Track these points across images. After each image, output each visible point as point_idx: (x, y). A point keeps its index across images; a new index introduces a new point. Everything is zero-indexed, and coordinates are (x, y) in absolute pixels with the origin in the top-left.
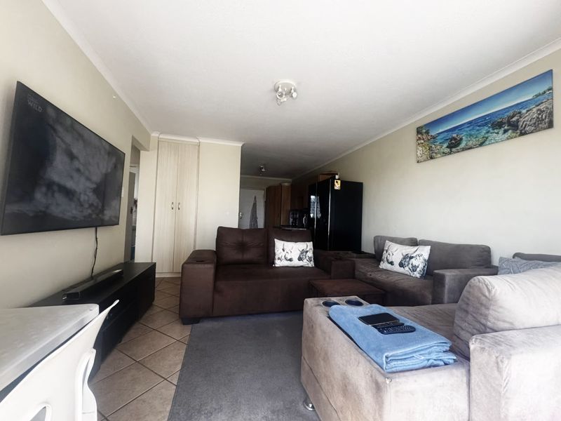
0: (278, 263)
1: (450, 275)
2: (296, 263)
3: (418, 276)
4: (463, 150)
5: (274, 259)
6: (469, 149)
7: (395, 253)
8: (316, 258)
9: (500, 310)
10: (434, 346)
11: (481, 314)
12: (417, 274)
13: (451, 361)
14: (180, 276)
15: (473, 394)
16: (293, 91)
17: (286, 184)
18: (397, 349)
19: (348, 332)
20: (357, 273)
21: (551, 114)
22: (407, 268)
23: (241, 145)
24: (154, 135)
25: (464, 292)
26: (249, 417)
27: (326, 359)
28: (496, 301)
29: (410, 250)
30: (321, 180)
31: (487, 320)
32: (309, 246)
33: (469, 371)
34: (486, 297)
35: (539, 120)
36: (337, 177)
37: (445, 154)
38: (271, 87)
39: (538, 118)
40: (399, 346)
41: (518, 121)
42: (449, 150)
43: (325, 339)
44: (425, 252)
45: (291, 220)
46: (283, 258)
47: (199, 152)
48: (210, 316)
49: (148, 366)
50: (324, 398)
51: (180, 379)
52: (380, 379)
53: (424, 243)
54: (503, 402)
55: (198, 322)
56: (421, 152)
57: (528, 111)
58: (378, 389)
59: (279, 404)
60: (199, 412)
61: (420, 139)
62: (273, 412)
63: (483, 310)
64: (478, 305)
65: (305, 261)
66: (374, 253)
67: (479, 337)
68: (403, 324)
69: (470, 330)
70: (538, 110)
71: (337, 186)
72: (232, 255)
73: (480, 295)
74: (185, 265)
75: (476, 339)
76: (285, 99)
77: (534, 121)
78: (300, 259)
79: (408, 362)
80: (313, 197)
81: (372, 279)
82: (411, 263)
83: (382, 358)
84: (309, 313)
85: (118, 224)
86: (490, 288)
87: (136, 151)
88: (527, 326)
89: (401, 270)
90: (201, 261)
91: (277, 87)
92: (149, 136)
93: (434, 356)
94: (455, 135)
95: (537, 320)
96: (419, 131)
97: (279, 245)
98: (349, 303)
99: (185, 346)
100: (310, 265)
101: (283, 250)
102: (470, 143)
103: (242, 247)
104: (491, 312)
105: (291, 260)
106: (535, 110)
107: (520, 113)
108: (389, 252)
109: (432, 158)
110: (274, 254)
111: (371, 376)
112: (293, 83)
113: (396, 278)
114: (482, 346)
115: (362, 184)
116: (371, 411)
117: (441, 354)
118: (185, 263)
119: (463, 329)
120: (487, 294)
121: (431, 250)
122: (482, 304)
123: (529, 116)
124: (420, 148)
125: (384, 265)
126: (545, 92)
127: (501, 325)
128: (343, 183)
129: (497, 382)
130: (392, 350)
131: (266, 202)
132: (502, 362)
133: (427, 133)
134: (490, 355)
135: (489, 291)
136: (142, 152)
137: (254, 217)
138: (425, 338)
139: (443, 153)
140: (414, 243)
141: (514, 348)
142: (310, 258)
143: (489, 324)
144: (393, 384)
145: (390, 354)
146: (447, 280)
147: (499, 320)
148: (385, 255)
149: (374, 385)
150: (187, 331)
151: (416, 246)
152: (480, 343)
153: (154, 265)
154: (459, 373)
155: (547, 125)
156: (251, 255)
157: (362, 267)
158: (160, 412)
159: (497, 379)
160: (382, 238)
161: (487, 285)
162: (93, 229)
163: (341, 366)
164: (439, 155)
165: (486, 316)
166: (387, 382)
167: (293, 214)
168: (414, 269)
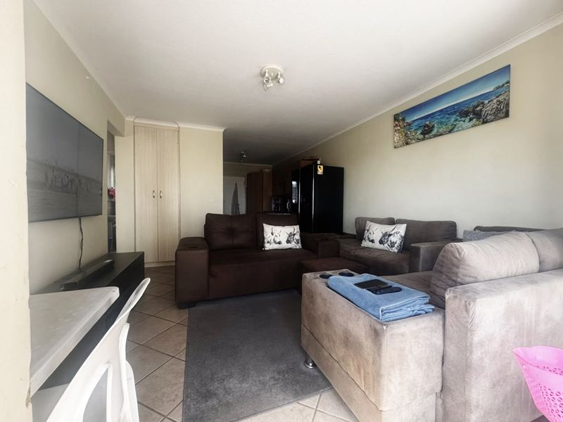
0: (268, 247)
1: (424, 247)
2: (285, 245)
4: (435, 136)
5: (263, 243)
6: (440, 135)
7: (376, 232)
8: (303, 240)
9: (467, 268)
10: (417, 300)
11: (453, 273)
12: (395, 250)
13: (431, 310)
14: (174, 264)
15: (448, 333)
16: (279, 76)
17: (267, 170)
18: (389, 304)
19: (347, 296)
20: (342, 252)
21: (508, 105)
22: (386, 245)
23: (223, 130)
24: (129, 119)
25: (440, 257)
26: (258, 379)
27: (327, 321)
28: (465, 261)
29: (388, 228)
30: (303, 166)
31: (457, 277)
33: (444, 316)
34: (457, 258)
35: (498, 110)
36: (319, 162)
37: (419, 140)
38: (258, 71)
39: (497, 108)
40: (391, 301)
41: (481, 110)
42: (422, 136)
44: (401, 229)
45: (273, 206)
46: (272, 241)
47: (179, 137)
48: (206, 300)
50: (326, 354)
51: (187, 355)
52: (378, 327)
53: (401, 222)
54: (469, 334)
55: (194, 306)
56: (398, 138)
57: (489, 102)
58: (377, 335)
59: (283, 367)
61: (396, 125)
62: (279, 373)
63: (455, 270)
64: (451, 266)
65: (293, 243)
66: (355, 233)
67: (452, 289)
68: (391, 287)
69: (443, 287)
70: (497, 101)
71: (320, 171)
72: (222, 241)
73: (452, 257)
74: (178, 253)
75: (450, 290)
76: (272, 85)
77: (494, 111)
78: (288, 242)
80: (294, 183)
81: (356, 257)
82: (389, 240)
83: (379, 311)
85: (101, 214)
86: (460, 251)
88: (487, 278)
89: (381, 247)
90: (195, 248)
91: (263, 71)
93: (417, 308)
94: (427, 123)
95: (494, 274)
96: (396, 118)
97: (268, 229)
98: (342, 274)
99: (186, 328)
100: (298, 247)
101: (272, 234)
102: (441, 130)
103: (231, 232)
104: (460, 270)
105: (279, 243)
106: (495, 101)
107: (483, 103)
108: (370, 231)
109: (407, 144)
110: (264, 238)
111: (370, 326)
112: (280, 68)
114: (455, 295)
115: (343, 169)
116: (371, 353)
117: (423, 306)
118: (178, 250)
119: (438, 287)
120: (458, 256)
121: (407, 228)
122: (453, 265)
123: (489, 107)
124: (397, 135)
125: (365, 244)
126: (503, 85)
127: (468, 279)
128: (325, 168)
129: (465, 320)
130: (386, 305)
131: (247, 189)
132: (469, 304)
133: (403, 120)
134: (460, 300)
135: (460, 254)
136: (115, 137)
137: (235, 205)
138: (409, 294)
139: (418, 139)
140: (392, 222)
141: (478, 294)
142: (297, 240)
143: (459, 280)
144: (389, 329)
145: (384, 308)
146: (422, 251)
147: (466, 276)
148: (366, 234)
149: (373, 332)
150: (185, 314)
151: (394, 224)
152: (453, 293)
153: (142, 254)
154: (437, 318)
155: (504, 115)
156: (241, 240)
157: (346, 246)
158: (176, 384)
159: (465, 318)
160: (362, 219)
161: (457, 249)
162: (77, 220)
163: (342, 324)
164: (414, 141)
165: (457, 274)
166: (385, 328)
167: (275, 200)
168: (392, 245)
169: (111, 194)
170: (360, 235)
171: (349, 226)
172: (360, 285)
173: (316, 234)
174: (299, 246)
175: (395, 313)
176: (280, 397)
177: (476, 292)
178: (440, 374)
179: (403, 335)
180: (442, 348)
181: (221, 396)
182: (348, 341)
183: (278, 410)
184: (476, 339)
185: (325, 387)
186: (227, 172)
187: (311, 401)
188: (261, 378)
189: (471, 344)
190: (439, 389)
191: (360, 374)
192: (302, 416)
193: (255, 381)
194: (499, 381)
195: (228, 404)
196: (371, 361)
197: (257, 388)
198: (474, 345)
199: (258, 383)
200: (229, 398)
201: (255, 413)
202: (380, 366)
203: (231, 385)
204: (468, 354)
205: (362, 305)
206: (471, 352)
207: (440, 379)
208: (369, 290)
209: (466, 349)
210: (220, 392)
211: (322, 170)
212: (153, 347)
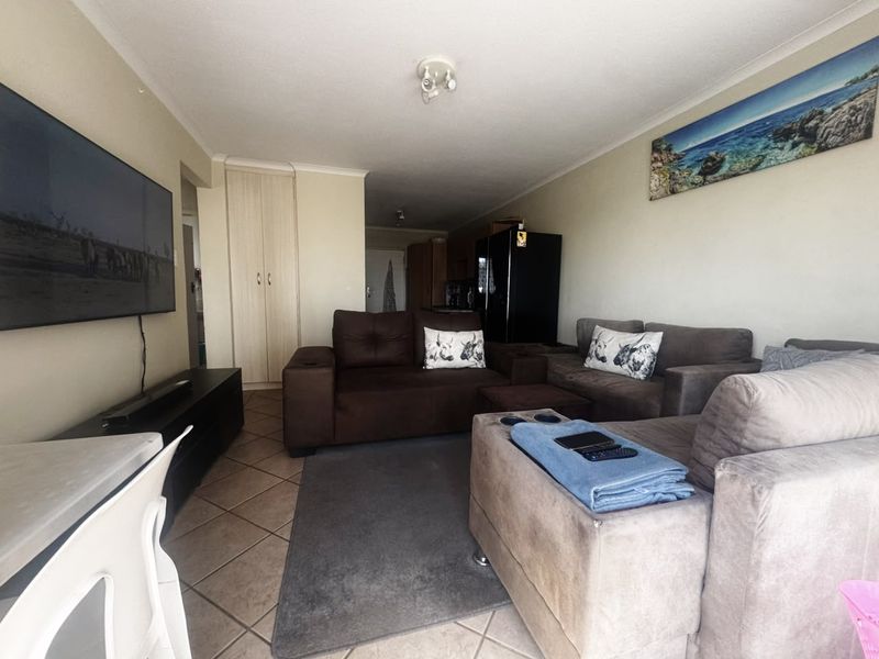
0: (431, 364)
1: (689, 374)
2: (458, 362)
3: (642, 377)
4: (725, 177)
5: (424, 357)
6: (734, 176)
7: (609, 344)
8: (489, 354)
9: (764, 422)
10: (664, 475)
11: (735, 430)
12: (640, 375)
13: (689, 494)
14: (281, 386)
15: (715, 537)
16: (448, 77)
17: (439, 240)
18: (611, 481)
19: (539, 460)
20: (550, 376)
21: (871, 115)
22: (625, 367)
23: (364, 175)
24: (218, 159)
25: (712, 399)
26: (396, 578)
27: (507, 497)
28: (758, 410)
29: (631, 339)
30: (494, 232)
31: (743, 437)
32: (477, 337)
33: (711, 507)
34: (744, 404)
35: (852, 125)
36: (521, 226)
37: (695, 185)
38: (411, 69)
39: (850, 121)
40: (614, 476)
41: (817, 127)
42: (701, 178)
43: (505, 470)
44: (654, 341)
45: (448, 297)
46: (438, 355)
47: (294, 187)
48: (330, 444)
49: (245, 517)
50: (503, 548)
51: (293, 532)
52: (586, 522)
53: (653, 328)
54: (756, 545)
55: (313, 454)
56: (657, 183)
57: (834, 110)
58: (582, 536)
59: (439, 560)
60: (325, 574)
61: (656, 160)
62: (431, 571)
63: (739, 423)
64: (733, 416)
65: (472, 359)
66: (576, 344)
67: (729, 460)
68: (620, 446)
69: (717, 452)
70: (851, 108)
71: (522, 241)
72: (360, 353)
73: (735, 401)
74: (287, 371)
75: (726, 463)
76: (436, 93)
77: (842, 127)
78: (464, 357)
79: (625, 498)
80: (482, 260)
81: (574, 384)
82: (632, 358)
83: (589, 493)
84: (480, 435)
85: (174, 310)
86: (751, 390)
87: (190, 187)
88: (800, 442)
89: (617, 369)
90: (313, 364)
91: (421, 70)
92: (208, 162)
93: (662, 488)
94: (712, 153)
95: (814, 433)
96: (656, 147)
97: (431, 335)
98: (540, 418)
99: (298, 487)
100: (479, 366)
101: (438, 344)
102: (736, 167)
103: (374, 340)
104: (749, 425)
105: (450, 358)
106: (846, 108)
107: (821, 113)
108: (600, 342)
109: (673, 192)
110: (425, 350)
111: (573, 518)
112: (449, 63)
113: (609, 381)
114: (734, 473)
115: (560, 236)
116: (571, 564)
117: (672, 486)
118: (286, 368)
119: (706, 451)
120: (746, 400)
121: (663, 338)
122: (737, 415)
123: (836, 118)
124: (656, 177)
125: (591, 363)
126: (866, 76)
127: (762, 443)
128: (532, 237)
129: (750, 520)
130: (604, 483)
131: (408, 270)
132: (759, 492)
133: (669, 149)
134: (743, 483)
135: (750, 396)
136: (198, 189)
137: (389, 293)
138: (651, 464)
139: (693, 183)
140: (638, 328)
141: (778, 474)
142: (479, 355)
143: (745, 442)
144: (605, 528)
145: (600, 487)
146: (685, 382)
147: (759, 436)
148: (593, 347)
149: (577, 529)
150: (298, 466)
151: (642, 332)
152: (731, 469)
153: (240, 370)
154: (697, 511)
155: (862, 133)
156: (388, 352)
157: (558, 365)
158: (269, 577)
159: (749, 515)
160: (589, 321)
161: (746, 388)
162: (136, 319)
164: (685, 188)
165: (741, 431)
166: (596, 524)
167: (451, 288)
168: (637, 367)
170: (583, 349)
171: (567, 334)
172: (565, 442)
173: (512, 345)
174: (481, 364)
175: (619, 498)
176: (429, 610)
177: (775, 471)
178: (696, 605)
180: (704, 559)
181: (336, 601)
182: (536, 536)
183: (423, 632)
184: (768, 554)
185: (500, 600)
186: (372, 242)
187: (477, 621)
188: (402, 576)
189: (758, 563)
190: (693, 629)
191: (554, 594)
192: (460, 644)
193: (392, 581)
195: (345, 616)
196: (571, 576)
197: (394, 593)
198: (762, 566)
199: (395, 584)
200: (349, 606)
201: (386, 635)
203: (354, 586)
204: (751, 579)
206: (757, 577)
207: (697, 614)
208: (580, 452)
209: (748, 568)
210: (336, 595)
211: (525, 240)
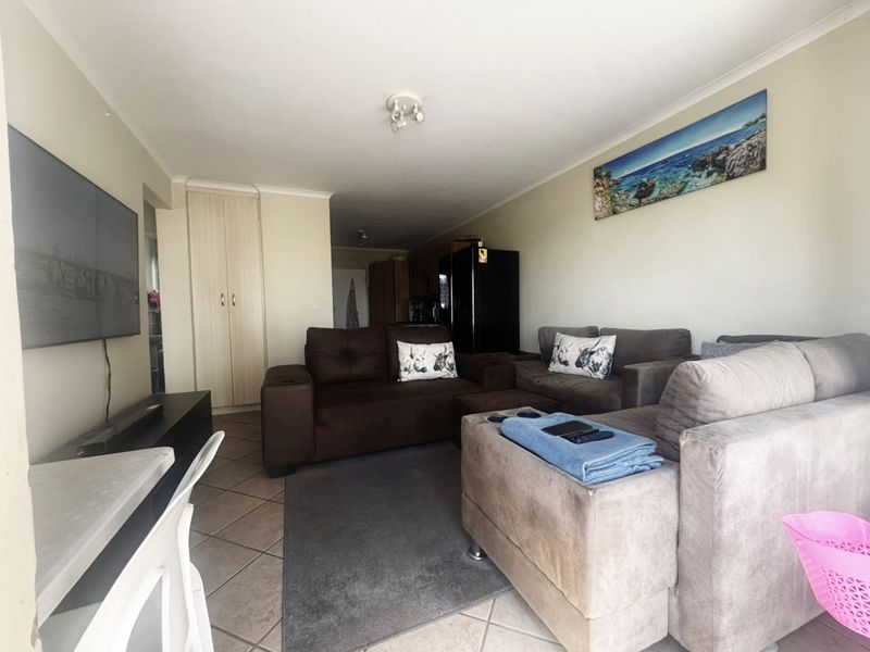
0: (405, 377)
2: (431, 374)
3: (601, 376)
4: (657, 200)
5: (398, 370)
6: (664, 199)
7: (570, 349)
8: (460, 364)
9: (711, 398)
10: (638, 449)
11: (690, 407)
13: (658, 464)
15: (684, 497)
16: (416, 110)
17: (400, 258)
19: (532, 447)
20: (519, 381)
21: (764, 151)
22: (586, 368)
23: (329, 197)
24: (178, 181)
25: (669, 384)
26: (397, 581)
28: (708, 388)
29: (589, 343)
30: (455, 250)
31: (696, 412)
32: (447, 348)
33: (679, 472)
34: (694, 384)
35: (750, 159)
36: (480, 244)
37: (632, 207)
38: (382, 102)
39: (748, 156)
41: (724, 160)
42: (637, 201)
44: (609, 344)
45: (411, 314)
46: (412, 368)
47: (259, 208)
48: (310, 462)
50: (501, 536)
51: (286, 550)
52: (581, 493)
53: (607, 332)
54: (717, 497)
55: (293, 472)
56: (601, 205)
57: (736, 146)
58: (578, 505)
59: (435, 559)
61: (598, 185)
62: (430, 569)
63: (693, 402)
64: (687, 397)
65: (444, 369)
66: (539, 352)
67: (690, 430)
68: (598, 431)
69: (676, 428)
70: (749, 145)
71: (483, 258)
72: (333, 369)
73: (688, 384)
74: (265, 391)
75: (687, 433)
76: (404, 124)
77: (744, 160)
78: (437, 368)
79: (609, 471)
80: (443, 277)
81: (542, 387)
82: (591, 360)
83: (581, 468)
84: (470, 434)
85: (139, 333)
86: (700, 373)
87: (150, 212)
88: (740, 413)
89: (579, 371)
90: (291, 382)
91: (391, 103)
92: (169, 182)
93: (638, 461)
94: (645, 180)
95: (750, 407)
96: (597, 173)
97: (404, 348)
98: (521, 415)
99: (282, 507)
100: (452, 376)
101: (412, 356)
102: (665, 191)
103: (348, 356)
104: (701, 402)
105: (423, 370)
106: (745, 145)
107: (727, 148)
108: (562, 347)
109: (615, 213)
110: (399, 363)
111: (569, 492)
112: (416, 98)
113: (573, 382)
114: (694, 440)
115: (517, 253)
116: (570, 533)
117: (646, 458)
118: (265, 386)
119: (667, 429)
120: (696, 381)
121: (616, 341)
122: (691, 395)
123: (738, 154)
124: (599, 199)
125: (555, 367)
126: (757, 121)
127: (712, 416)
128: (490, 253)
129: (710, 477)
130: (591, 459)
131: (370, 288)
132: (716, 453)
133: (608, 176)
135: (699, 377)
136: (157, 210)
137: (352, 313)
138: (626, 441)
139: (630, 205)
140: (594, 333)
141: (728, 437)
142: (451, 365)
143: (699, 417)
144: (597, 496)
145: (589, 463)
146: (641, 377)
147: (709, 411)
148: (556, 352)
149: (573, 501)
150: (279, 486)
151: (597, 336)
152: (692, 437)
153: (208, 394)
154: (668, 476)
155: (758, 166)
156: (362, 368)
157: (525, 371)
158: (268, 595)
159: (710, 473)
160: (549, 329)
161: (696, 371)
162: (100, 342)
163: (526, 490)
164: (625, 209)
165: (695, 407)
166: (591, 493)
167: (414, 304)
168: (596, 367)
169: (154, 302)
170: (546, 355)
171: (529, 341)
172: (551, 430)
173: (479, 355)
174: (453, 374)
175: (605, 471)
176: (434, 605)
177: (726, 435)
178: (673, 560)
179: (618, 503)
180: (676, 521)
181: (341, 609)
182: (535, 515)
183: (431, 626)
184: (727, 504)
185: (501, 588)
186: (338, 261)
187: (480, 610)
188: (403, 578)
189: (720, 512)
190: (673, 582)
191: (555, 566)
192: (467, 632)
193: (393, 584)
194: (760, 566)
195: (352, 620)
196: (571, 544)
197: (396, 594)
198: (724, 515)
199: (398, 586)
200: (355, 612)
201: (396, 633)
202: (585, 552)
203: (357, 592)
204: (715, 528)
205: (556, 460)
206: (720, 525)
207: (675, 568)
208: (566, 438)
209: (712, 519)
210: (341, 603)
211: (486, 256)
212: (231, 539)
